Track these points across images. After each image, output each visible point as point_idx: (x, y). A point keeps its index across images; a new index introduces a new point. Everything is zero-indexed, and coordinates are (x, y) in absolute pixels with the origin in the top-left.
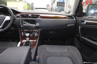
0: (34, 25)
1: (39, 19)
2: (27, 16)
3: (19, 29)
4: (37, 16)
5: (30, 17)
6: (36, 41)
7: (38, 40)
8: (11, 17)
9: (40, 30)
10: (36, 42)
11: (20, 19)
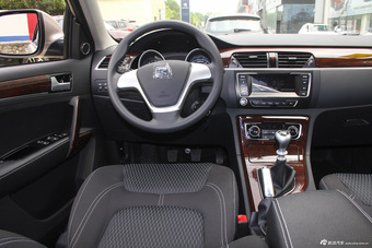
0: (293, 95)
1: (311, 72)
2: (261, 59)
3: (232, 114)
4: (302, 59)
5: (273, 63)
6: (301, 157)
7: (308, 153)
8: (211, 65)
9: (316, 113)
10: (304, 161)
11: (236, 72)
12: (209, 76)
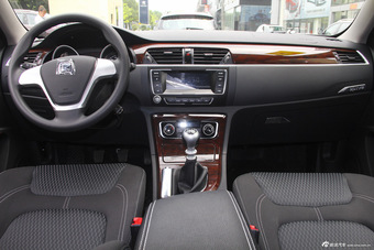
0: (209, 92)
1: (227, 68)
2: (176, 55)
4: (220, 55)
5: (188, 59)
6: (217, 156)
7: (225, 152)
9: (232, 110)
10: (220, 161)
11: (149, 68)
12: (114, 72)
